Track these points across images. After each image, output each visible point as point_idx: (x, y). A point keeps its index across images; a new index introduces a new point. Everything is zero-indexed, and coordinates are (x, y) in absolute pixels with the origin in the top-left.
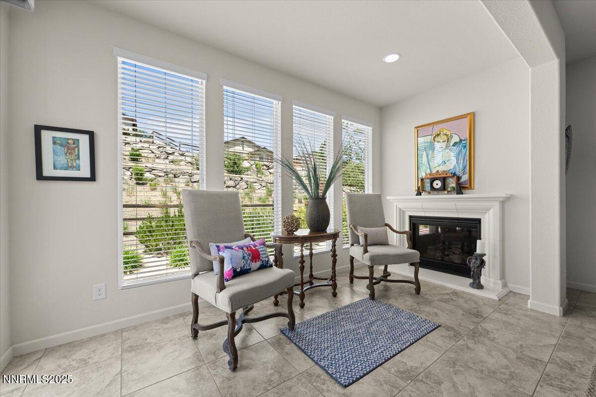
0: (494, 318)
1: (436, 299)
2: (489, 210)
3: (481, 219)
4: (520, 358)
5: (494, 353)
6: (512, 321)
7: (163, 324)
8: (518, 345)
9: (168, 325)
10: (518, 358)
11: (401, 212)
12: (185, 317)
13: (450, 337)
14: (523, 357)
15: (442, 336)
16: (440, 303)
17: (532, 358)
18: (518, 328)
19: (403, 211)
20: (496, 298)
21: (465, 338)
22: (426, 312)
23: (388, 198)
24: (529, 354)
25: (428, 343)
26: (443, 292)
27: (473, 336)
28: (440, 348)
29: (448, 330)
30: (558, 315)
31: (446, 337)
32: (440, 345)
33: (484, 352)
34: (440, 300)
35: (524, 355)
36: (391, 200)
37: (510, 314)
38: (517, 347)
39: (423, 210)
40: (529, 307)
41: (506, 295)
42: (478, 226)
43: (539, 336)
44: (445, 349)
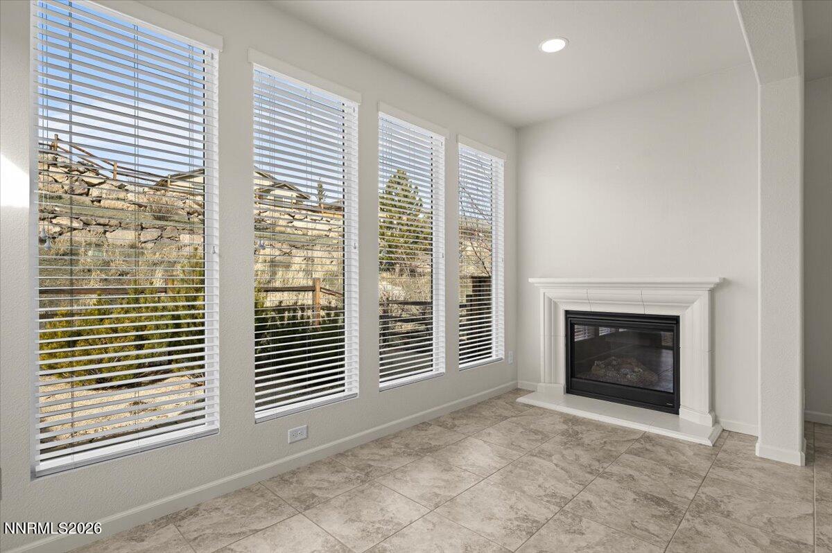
0: (716, 477)
1: (623, 449)
2: (693, 303)
3: (679, 316)
4: (775, 542)
5: (738, 538)
6: (743, 479)
7: (134, 543)
8: (765, 520)
9: (145, 543)
10: (773, 542)
11: (552, 305)
12: (178, 523)
13: (666, 518)
14: (778, 540)
15: (653, 516)
16: (630, 458)
17: (791, 540)
18: (755, 491)
19: (555, 303)
20: (709, 443)
21: (688, 516)
22: (616, 475)
23: (531, 280)
24: (785, 534)
25: (638, 532)
26: (629, 438)
27: (699, 512)
28: (657, 539)
29: (659, 505)
30: (799, 464)
31: (661, 516)
32: (656, 533)
33: (723, 538)
34: (630, 452)
35: (779, 536)
36: (536, 285)
37: (737, 469)
38: (765, 523)
39: (589, 301)
40: (757, 454)
41: (719, 437)
42: (675, 329)
43: (787, 502)
44: (666, 539)
